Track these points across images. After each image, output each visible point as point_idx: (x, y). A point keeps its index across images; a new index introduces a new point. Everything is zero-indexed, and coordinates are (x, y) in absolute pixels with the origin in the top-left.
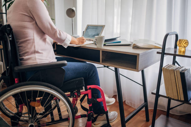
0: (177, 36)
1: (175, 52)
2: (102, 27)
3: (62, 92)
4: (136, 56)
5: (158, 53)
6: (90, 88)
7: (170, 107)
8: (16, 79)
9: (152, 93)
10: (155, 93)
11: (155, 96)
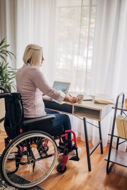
0: (124, 95)
1: (122, 107)
2: (69, 84)
3: (50, 136)
4: (100, 111)
5: (112, 108)
6: (67, 133)
7: (119, 143)
8: (21, 130)
9: (109, 135)
10: (111, 134)
11: (111, 136)
